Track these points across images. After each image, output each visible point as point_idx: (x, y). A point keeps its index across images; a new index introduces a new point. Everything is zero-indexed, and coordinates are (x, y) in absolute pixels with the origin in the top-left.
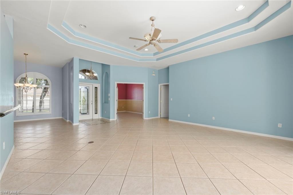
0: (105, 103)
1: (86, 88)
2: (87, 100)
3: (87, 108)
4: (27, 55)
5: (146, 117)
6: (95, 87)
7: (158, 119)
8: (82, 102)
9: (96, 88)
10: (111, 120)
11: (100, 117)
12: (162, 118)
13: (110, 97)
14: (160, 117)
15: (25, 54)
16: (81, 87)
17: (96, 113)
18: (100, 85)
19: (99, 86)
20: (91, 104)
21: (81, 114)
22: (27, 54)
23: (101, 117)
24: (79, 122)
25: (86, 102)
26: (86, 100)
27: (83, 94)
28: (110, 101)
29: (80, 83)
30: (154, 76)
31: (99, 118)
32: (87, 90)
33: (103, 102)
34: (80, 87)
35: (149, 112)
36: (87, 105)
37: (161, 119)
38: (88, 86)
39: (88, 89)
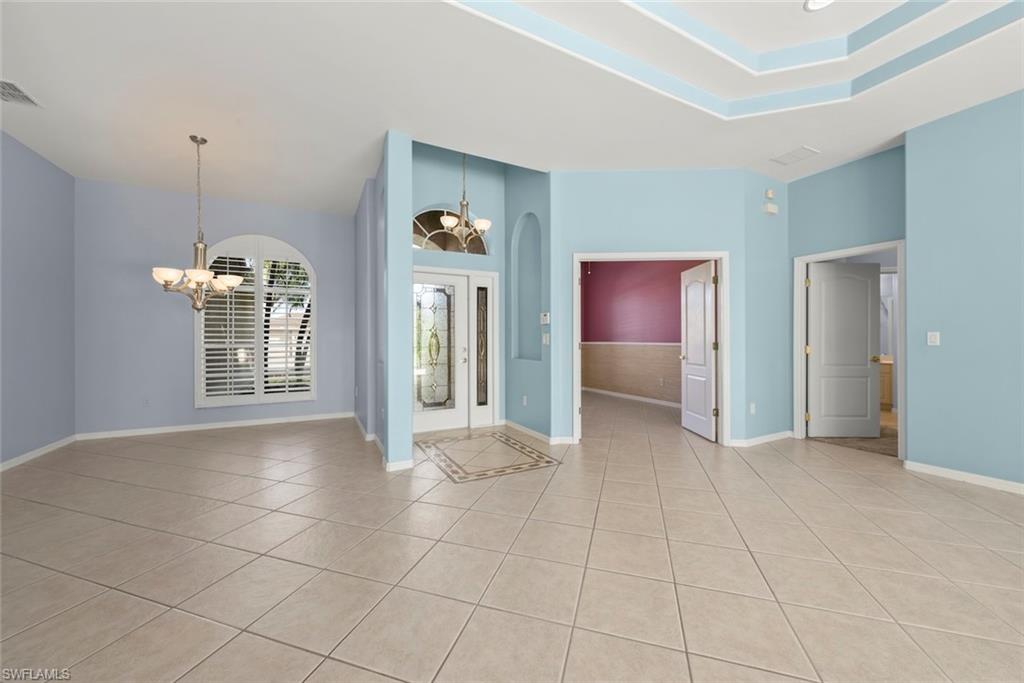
0: (520, 357)
1: (438, 290)
2: (446, 345)
3: (446, 379)
4: (201, 146)
5: (733, 436)
6: (479, 289)
7: (790, 443)
8: (425, 351)
9: (482, 291)
10: (555, 441)
11: (501, 418)
12: (815, 439)
13: (549, 331)
14: (804, 436)
15: (193, 138)
16: (420, 286)
17: (482, 402)
18: (496, 275)
19: (492, 281)
20: (461, 361)
21: (420, 405)
22: (204, 141)
23: (503, 422)
24: (416, 444)
25: (444, 352)
26: (444, 342)
27: (431, 320)
28: (549, 347)
29: (416, 268)
30: (772, 214)
31: (496, 424)
32: (446, 298)
33: (514, 353)
34: (417, 288)
35: (753, 411)
36: (446, 367)
37: (812, 443)
38: (450, 280)
39: (449, 297)
